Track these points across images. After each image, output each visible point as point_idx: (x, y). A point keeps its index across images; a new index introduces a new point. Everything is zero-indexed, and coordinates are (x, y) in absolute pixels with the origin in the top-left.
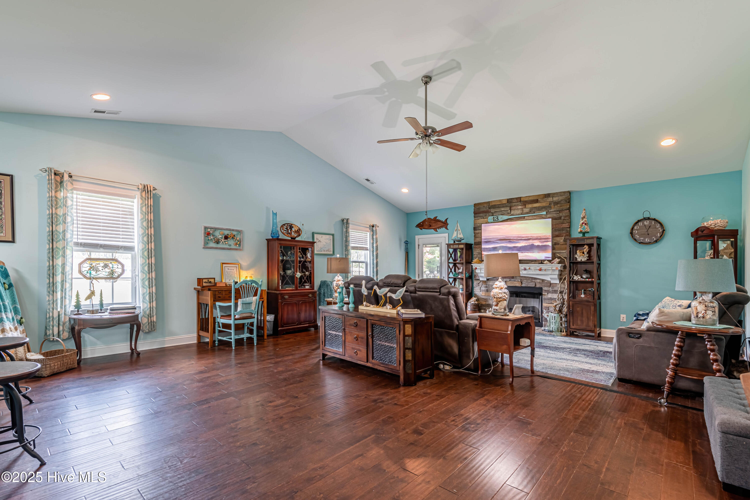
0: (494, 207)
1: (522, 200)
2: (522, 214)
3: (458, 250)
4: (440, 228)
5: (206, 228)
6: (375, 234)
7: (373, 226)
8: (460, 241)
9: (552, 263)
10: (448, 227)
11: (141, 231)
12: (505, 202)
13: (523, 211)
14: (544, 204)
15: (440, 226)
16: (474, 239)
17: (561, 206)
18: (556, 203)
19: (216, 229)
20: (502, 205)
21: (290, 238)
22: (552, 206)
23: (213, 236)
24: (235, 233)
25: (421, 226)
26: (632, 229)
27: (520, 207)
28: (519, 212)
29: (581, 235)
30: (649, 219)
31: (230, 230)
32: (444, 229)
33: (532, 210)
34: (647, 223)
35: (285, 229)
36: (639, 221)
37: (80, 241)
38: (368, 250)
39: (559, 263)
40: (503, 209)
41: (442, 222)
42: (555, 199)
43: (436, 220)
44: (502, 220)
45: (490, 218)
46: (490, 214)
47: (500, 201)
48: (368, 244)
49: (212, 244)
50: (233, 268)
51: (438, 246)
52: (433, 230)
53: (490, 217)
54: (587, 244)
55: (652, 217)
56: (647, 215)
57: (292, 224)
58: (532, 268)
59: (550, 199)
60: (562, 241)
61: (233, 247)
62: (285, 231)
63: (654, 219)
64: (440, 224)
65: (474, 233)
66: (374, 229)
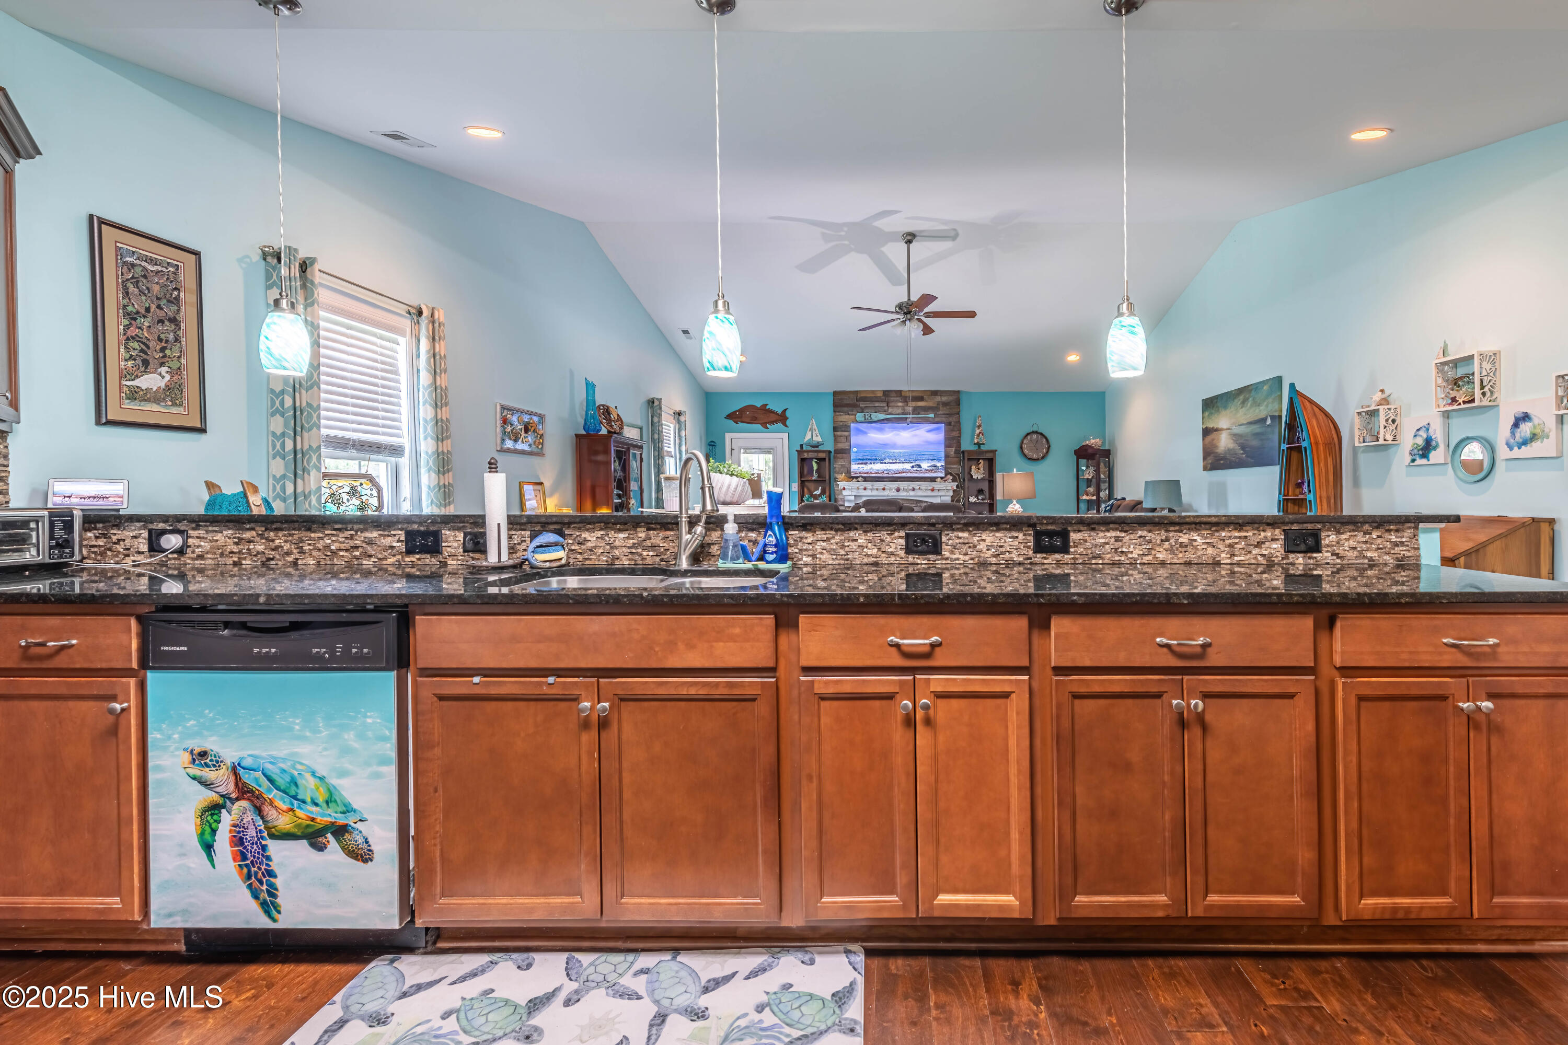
0: (864, 399)
1: (903, 394)
2: (903, 414)
3: (814, 460)
4: (772, 423)
6: (683, 427)
7: (679, 414)
8: (817, 447)
9: (945, 481)
10: (788, 422)
12: (880, 394)
13: (904, 409)
14: (931, 404)
15: (772, 420)
16: (835, 445)
17: (950, 409)
18: (945, 404)
20: (877, 399)
22: (941, 406)
25: (737, 417)
26: (1022, 443)
27: (900, 404)
28: (899, 411)
29: (976, 447)
30: (1036, 432)
32: (780, 425)
33: (916, 410)
34: (1034, 437)
36: (1028, 434)
38: (672, 456)
39: (954, 480)
40: (877, 404)
41: (776, 413)
42: (944, 399)
43: (764, 409)
44: (876, 419)
45: (860, 416)
46: (859, 409)
47: (873, 392)
48: (672, 446)
50: (536, 493)
51: (769, 453)
52: (759, 426)
53: (859, 414)
54: (982, 459)
55: (1040, 431)
56: (1035, 429)
58: (921, 487)
59: (938, 398)
60: (952, 453)
63: (1041, 434)
64: (773, 417)
65: (835, 436)
66: (682, 418)
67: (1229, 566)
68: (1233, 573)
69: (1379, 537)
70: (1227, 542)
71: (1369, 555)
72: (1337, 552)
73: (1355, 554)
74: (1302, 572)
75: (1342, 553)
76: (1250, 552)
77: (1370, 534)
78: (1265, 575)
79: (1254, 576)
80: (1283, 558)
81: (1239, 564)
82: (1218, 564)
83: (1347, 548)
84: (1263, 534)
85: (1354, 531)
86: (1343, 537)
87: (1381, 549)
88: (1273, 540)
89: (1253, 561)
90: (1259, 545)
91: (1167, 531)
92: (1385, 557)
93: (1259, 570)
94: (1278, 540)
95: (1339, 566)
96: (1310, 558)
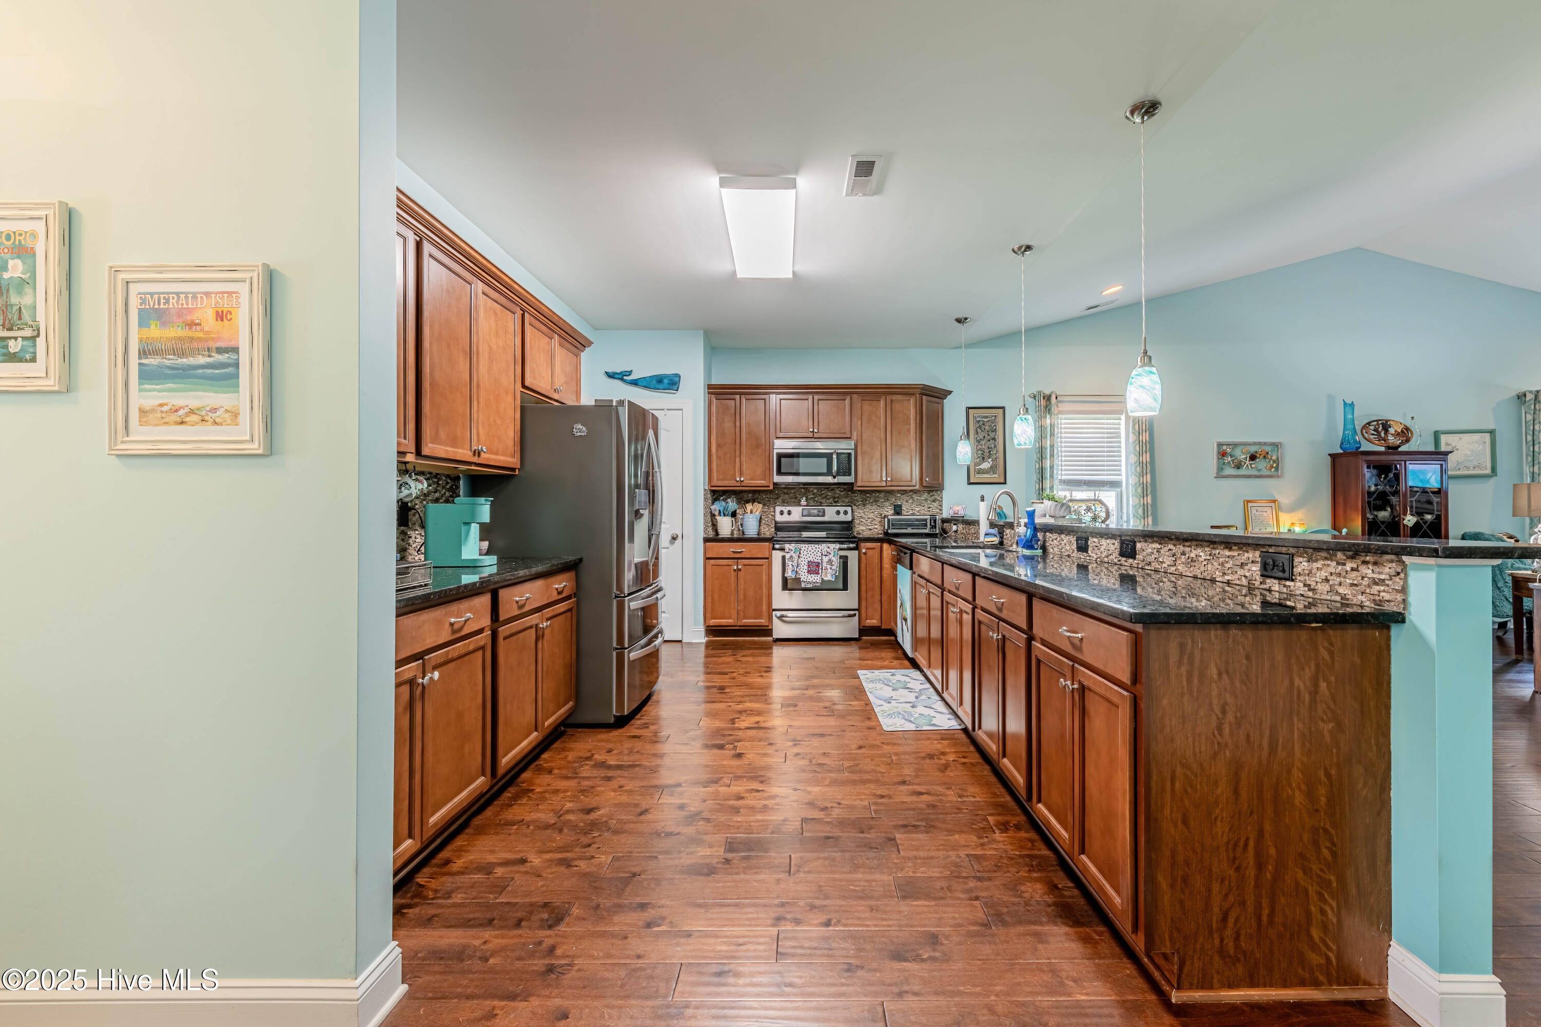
5: (1220, 445)
11: (1133, 459)
19: (1235, 445)
21: (1383, 449)
23: (1231, 456)
24: (1267, 449)
31: (1259, 444)
35: (1373, 432)
37: (1064, 477)
49: (1229, 471)
50: (1264, 509)
57: (1387, 421)
61: (1265, 472)
62: (1373, 434)
67: (1221, 584)
68: (1224, 591)
69: (1352, 569)
70: (1221, 560)
71: (1341, 590)
72: (1308, 582)
73: (1327, 588)
74: (1277, 601)
75: (1313, 584)
76: (1236, 572)
77: (1344, 564)
78: (1248, 598)
79: (1239, 597)
80: (1261, 583)
81: (1228, 583)
82: (1213, 581)
83: (1318, 580)
84: (1246, 555)
85: (1326, 559)
86: (1315, 565)
87: (1356, 585)
88: (1253, 562)
89: (1238, 582)
90: (1242, 565)
91: (1184, 546)
92: (1360, 597)
93: (1244, 592)
94: (1257, 562)
95: (1310, 600)
96: (1285, 586)
